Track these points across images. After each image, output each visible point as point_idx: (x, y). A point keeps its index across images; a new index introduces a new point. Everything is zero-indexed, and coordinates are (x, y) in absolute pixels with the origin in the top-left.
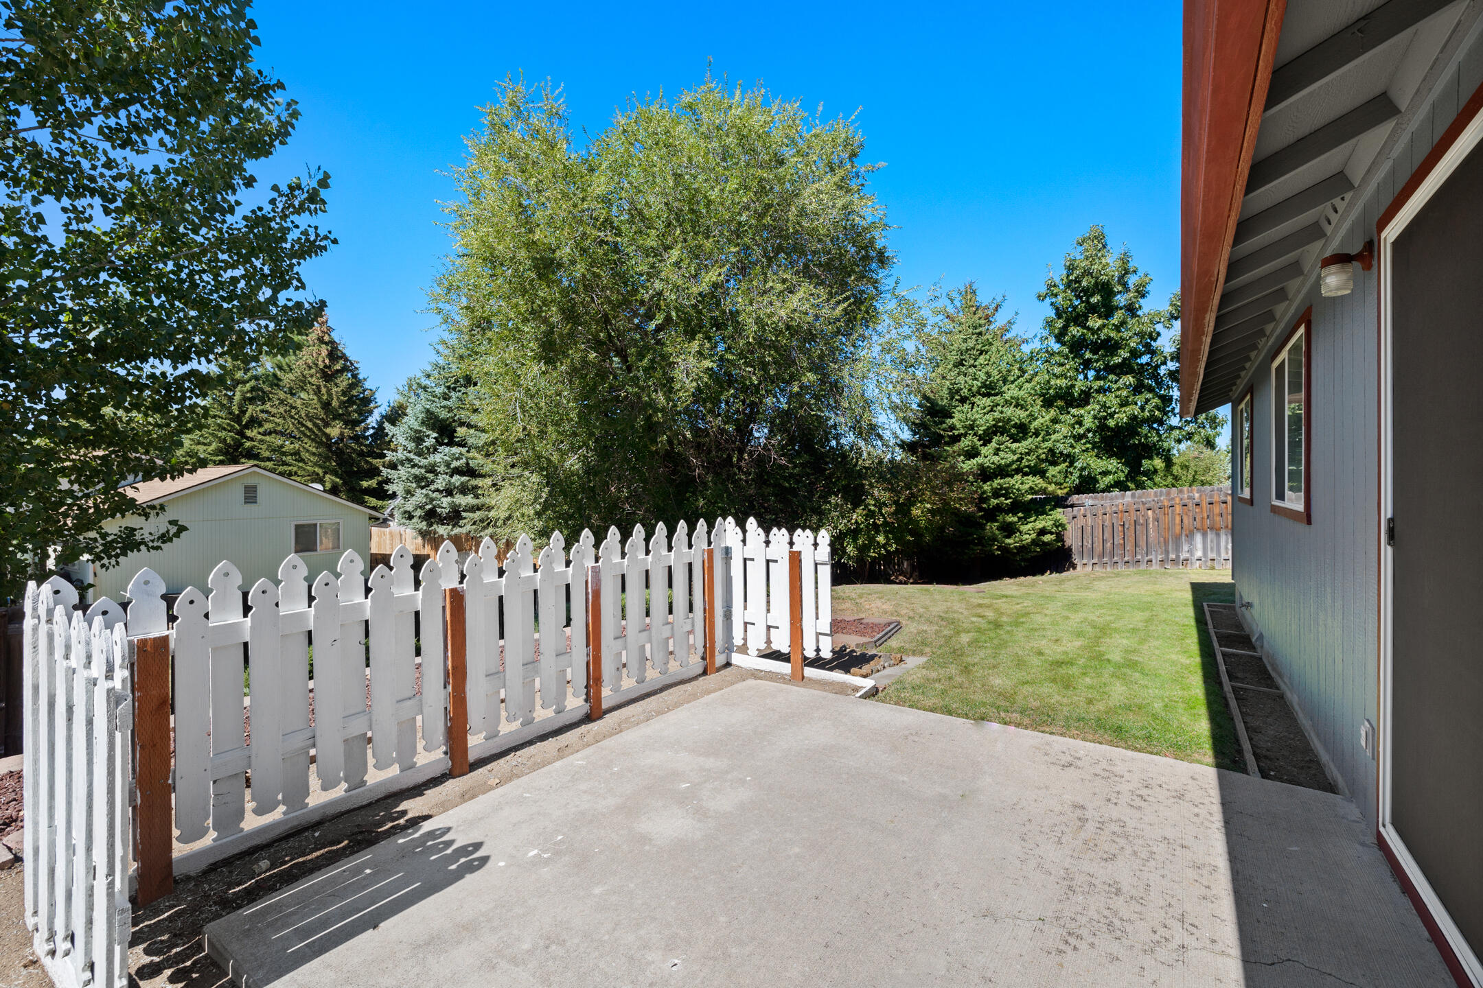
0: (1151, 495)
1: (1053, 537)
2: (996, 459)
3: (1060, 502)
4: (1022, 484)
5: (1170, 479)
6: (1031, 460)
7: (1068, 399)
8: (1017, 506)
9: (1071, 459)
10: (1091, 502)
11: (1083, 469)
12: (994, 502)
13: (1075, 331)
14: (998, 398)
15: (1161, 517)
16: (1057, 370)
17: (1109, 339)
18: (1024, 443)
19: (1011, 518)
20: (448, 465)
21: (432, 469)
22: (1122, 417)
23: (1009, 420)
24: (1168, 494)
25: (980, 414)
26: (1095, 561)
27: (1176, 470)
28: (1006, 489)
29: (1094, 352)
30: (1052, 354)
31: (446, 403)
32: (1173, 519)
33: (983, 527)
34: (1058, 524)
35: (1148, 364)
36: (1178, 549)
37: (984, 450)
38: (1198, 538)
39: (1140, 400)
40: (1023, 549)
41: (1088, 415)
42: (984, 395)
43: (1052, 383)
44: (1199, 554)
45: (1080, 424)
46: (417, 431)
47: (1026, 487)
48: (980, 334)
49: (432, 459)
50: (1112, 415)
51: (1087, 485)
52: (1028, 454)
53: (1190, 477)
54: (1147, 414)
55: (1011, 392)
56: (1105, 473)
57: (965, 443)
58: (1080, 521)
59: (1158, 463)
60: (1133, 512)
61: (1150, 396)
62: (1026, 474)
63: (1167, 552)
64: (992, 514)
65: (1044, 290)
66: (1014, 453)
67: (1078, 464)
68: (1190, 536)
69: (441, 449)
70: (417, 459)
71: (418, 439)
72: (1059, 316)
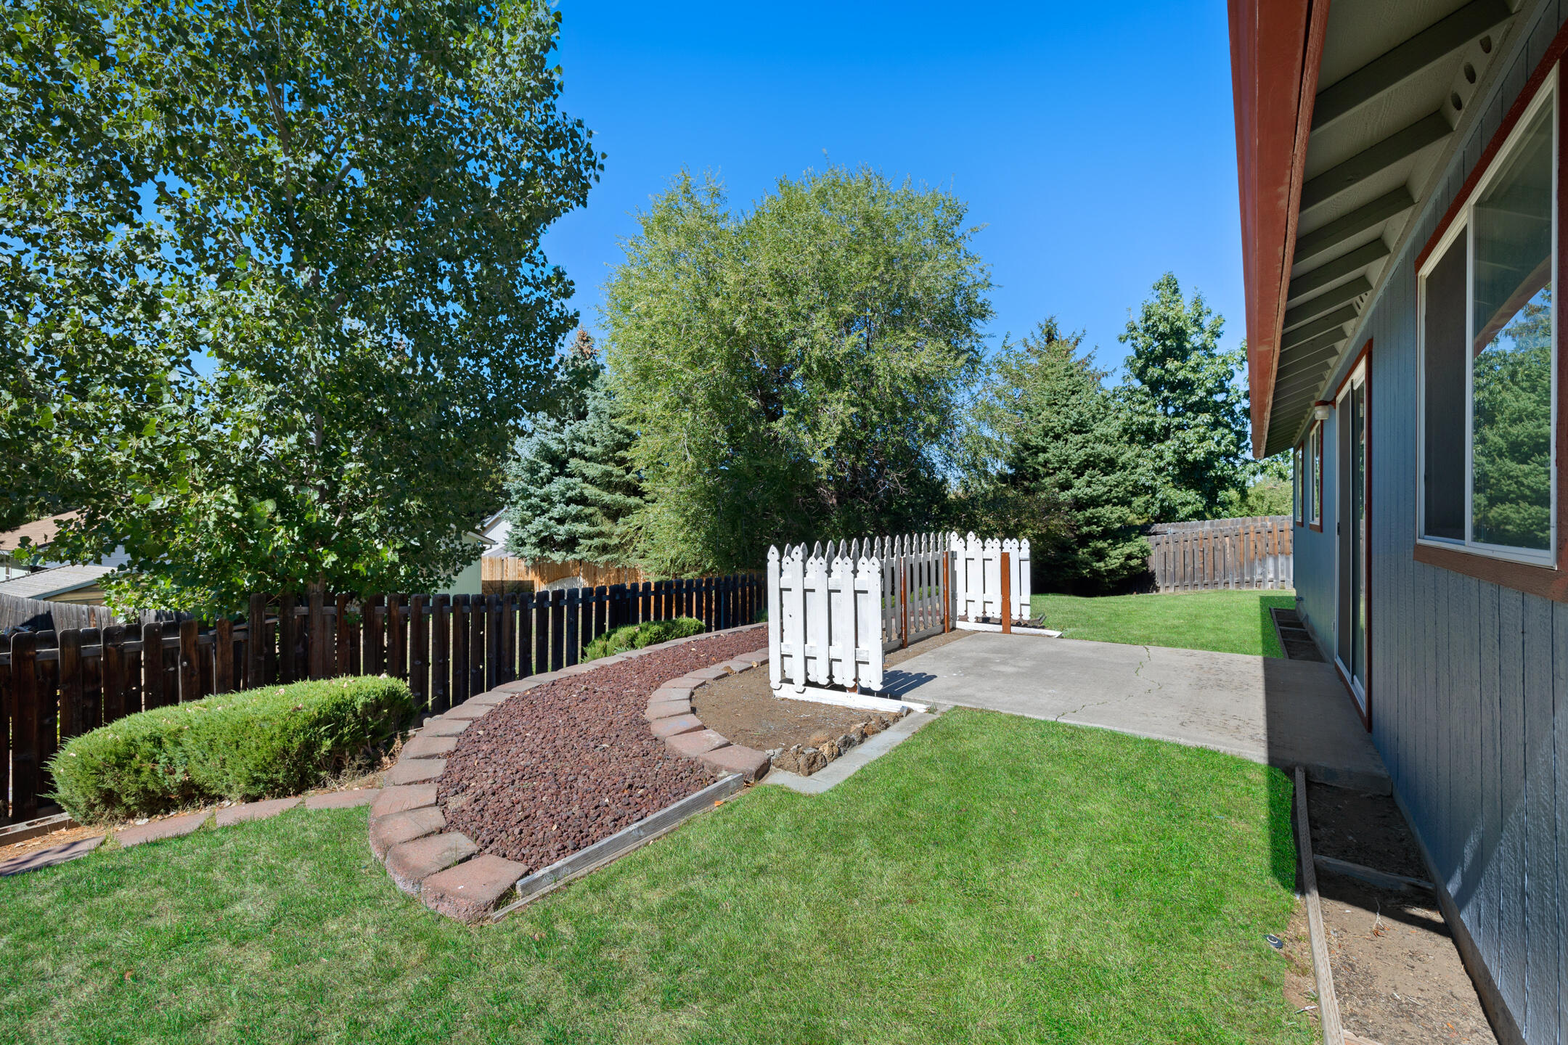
0: (1227, 523)
1: (1139, 561)
2: (1088, 490)
3: (1144, 530)
4: (1111, 513)
5: (1245, 509)
6: (1119, 492)
7: (1149, 435)
8: (1105, 534)
9: (1153, 490)
10: (1172, 530)
11: (1163, 501)
12: (1085, 529)
13: (1155, 372)
14: (1089, 435)
15: (1237, 543)
16: (1140, 408)
17: (1187, 379)
18: (1113, 477)
19: (1101, 544)
20: (563, 494)
21: (546, 498)
22: (1200, 453)
23: (1099, 455)
24: (1244, 522)
25: (1073, 449)
26: (1177, 583)
27: (1251, 500)
28: (1098, 518)
29: (1172, 390)
30: (1134, 392)
31: (557, 435)
32: (1248, 545)
33: (1075, 552)
34: (1144, 551)
35: (1224, 402)
36: (1252, 572)
37: (1077, 483)
38: (1270, 562)
39: (1217, 435)
40: (1111, 572)
41: (1168, 449)
42: (1076, 432)
43: (1135, 419)
44: (1271, 576)
45: (1161, 458)
46: (531, 462)
47: (1115, 516)
48: (1072, 375)
49: (546, 489)
50: (1190, 451)
51: (1168, 514)
52: (1117, 486)
53: (1265, 508)
54: (1223, 448)
55: (1100, 429)
56: (1184, 504)
57: (1060, 476)
58: (1163, 547)
59: (1233, 494)
60: (1212, 539)
61: (1226, 431)
62: (1115, 505)
63: (1242, 575)
64: (1084, 540)
65: (1124, 332)
66: (1104, 485)
67: (1159, 496)
68: (1263, 560)
69: (556, 479)
70: (532, 489)
71: (533, 470)
72: (1139, 357)
